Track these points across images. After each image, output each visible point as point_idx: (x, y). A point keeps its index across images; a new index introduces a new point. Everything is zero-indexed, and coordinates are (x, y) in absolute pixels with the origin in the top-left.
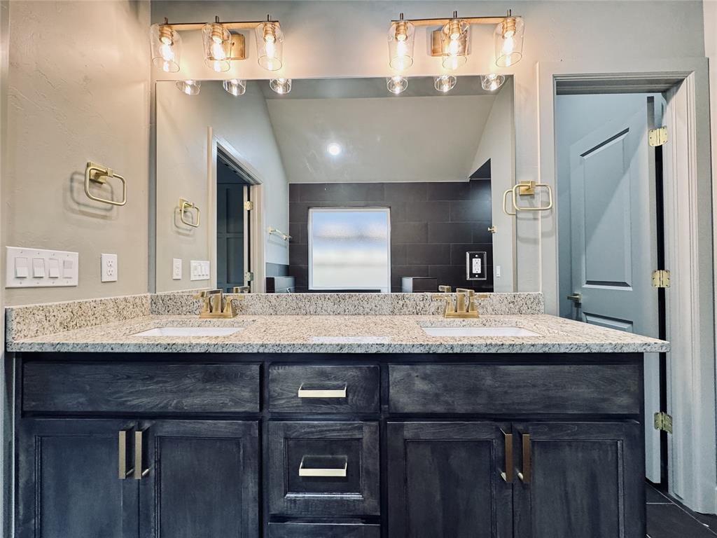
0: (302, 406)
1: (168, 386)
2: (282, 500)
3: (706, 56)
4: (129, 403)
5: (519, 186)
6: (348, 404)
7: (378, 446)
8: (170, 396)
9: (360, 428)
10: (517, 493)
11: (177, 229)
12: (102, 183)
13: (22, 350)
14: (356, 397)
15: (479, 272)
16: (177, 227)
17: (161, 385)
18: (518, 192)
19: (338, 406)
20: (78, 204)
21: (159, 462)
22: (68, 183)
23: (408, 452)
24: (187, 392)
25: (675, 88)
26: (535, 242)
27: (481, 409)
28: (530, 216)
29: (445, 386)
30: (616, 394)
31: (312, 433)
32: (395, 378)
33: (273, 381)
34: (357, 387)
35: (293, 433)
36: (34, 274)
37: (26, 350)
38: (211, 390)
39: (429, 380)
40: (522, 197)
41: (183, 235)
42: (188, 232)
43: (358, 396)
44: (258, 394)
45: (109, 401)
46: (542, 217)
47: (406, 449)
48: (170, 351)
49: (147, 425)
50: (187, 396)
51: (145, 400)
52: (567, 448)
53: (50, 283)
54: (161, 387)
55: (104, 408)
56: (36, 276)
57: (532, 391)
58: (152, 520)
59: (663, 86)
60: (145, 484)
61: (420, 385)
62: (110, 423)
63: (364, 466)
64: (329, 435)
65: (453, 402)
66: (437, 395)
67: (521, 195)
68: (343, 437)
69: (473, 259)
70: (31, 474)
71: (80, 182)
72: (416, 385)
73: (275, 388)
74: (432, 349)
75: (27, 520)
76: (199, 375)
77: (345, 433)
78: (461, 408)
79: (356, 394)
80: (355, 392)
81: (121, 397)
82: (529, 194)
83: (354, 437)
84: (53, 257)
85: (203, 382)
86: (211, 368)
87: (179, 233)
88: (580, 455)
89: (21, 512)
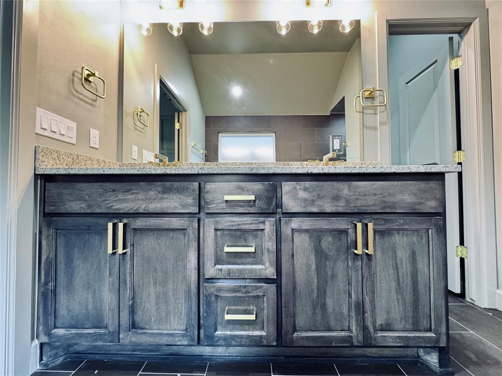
0: (226, 208)
1: (140, 196)
2: (213, 269)
3: (487, 7)
4: (114, 207)
5: (364, 91)
6: (255, 207)
7: (275, 234)
8: (140, 202)
9: (264, 222)
10: (365, 263)
11: (135, 126)
12: (90, 82)
13: (46, 173)
14: (260, 202)
15: (338, 148)
16: (135, 124)
17: (135, 195)
18: (364, 96)
19: (249, 208)
20: (77, 91)
21: (133, 245)
22: (71, 76)
23: (294, 239)
24: (151, 200)
25: (466, 30)
26: (375, 129)
27: (341, 210)
28: (372, 112)
29: (318, 195)
30: (427, 200)
31: (233, 225)
32: (286, 190)
33: (207, 192)
34: (261, 196)
35: (221, 225)
36: (51, 129)
37: (48, 173)
38: (167, 198)
39: (308, 191)
40: (367, 99)
41: (139, 131)
42: (141, 130)
43: (262, 202)
44: (198, 201)
45: (101, 206)
46: (380, 112)
47: (293, 236)
48: (141, 172)
49: (125, 221)
50: (151, 203)
51: (124, 205)
52: (397, 235)
53: (60, 138)
54: (135, 197)
55: (98, 211)
56: (53, 130)
57: (374, 198)
58: (128, 282)
59: (459, 29)
60: (124, 259)
61: (302, 194)
62: (101, 221)
63: (266, 247)
64: (243, 227)
65: (323, 205)
66: (313, 201)
67: (366, 98)
68: (252, 228)
69: (335, 140)
70: (49, 253)
71: (78, 78)
72: (299, 195)
73: (209, 197)
74: (310, 170)
75: (46, 283)
76: (159, 189)
77: (253, 226)
78: (329, 209)
79: (261, 200)
80: (260, 199)
81: (109, 204)
82: (371, 98)
83: (259, 228)
84: (61, 121)
85: (162, 194)
86: (168, 184)
87: (136, 129)
88: (405, 239)
89: (43, 278)
